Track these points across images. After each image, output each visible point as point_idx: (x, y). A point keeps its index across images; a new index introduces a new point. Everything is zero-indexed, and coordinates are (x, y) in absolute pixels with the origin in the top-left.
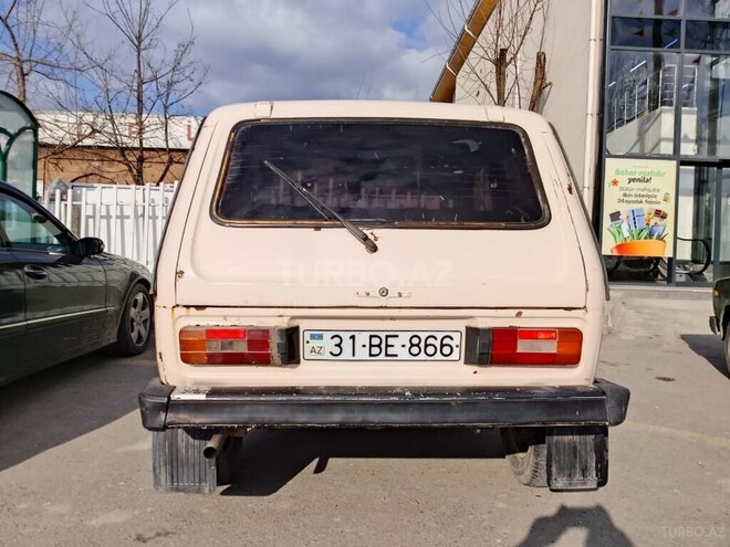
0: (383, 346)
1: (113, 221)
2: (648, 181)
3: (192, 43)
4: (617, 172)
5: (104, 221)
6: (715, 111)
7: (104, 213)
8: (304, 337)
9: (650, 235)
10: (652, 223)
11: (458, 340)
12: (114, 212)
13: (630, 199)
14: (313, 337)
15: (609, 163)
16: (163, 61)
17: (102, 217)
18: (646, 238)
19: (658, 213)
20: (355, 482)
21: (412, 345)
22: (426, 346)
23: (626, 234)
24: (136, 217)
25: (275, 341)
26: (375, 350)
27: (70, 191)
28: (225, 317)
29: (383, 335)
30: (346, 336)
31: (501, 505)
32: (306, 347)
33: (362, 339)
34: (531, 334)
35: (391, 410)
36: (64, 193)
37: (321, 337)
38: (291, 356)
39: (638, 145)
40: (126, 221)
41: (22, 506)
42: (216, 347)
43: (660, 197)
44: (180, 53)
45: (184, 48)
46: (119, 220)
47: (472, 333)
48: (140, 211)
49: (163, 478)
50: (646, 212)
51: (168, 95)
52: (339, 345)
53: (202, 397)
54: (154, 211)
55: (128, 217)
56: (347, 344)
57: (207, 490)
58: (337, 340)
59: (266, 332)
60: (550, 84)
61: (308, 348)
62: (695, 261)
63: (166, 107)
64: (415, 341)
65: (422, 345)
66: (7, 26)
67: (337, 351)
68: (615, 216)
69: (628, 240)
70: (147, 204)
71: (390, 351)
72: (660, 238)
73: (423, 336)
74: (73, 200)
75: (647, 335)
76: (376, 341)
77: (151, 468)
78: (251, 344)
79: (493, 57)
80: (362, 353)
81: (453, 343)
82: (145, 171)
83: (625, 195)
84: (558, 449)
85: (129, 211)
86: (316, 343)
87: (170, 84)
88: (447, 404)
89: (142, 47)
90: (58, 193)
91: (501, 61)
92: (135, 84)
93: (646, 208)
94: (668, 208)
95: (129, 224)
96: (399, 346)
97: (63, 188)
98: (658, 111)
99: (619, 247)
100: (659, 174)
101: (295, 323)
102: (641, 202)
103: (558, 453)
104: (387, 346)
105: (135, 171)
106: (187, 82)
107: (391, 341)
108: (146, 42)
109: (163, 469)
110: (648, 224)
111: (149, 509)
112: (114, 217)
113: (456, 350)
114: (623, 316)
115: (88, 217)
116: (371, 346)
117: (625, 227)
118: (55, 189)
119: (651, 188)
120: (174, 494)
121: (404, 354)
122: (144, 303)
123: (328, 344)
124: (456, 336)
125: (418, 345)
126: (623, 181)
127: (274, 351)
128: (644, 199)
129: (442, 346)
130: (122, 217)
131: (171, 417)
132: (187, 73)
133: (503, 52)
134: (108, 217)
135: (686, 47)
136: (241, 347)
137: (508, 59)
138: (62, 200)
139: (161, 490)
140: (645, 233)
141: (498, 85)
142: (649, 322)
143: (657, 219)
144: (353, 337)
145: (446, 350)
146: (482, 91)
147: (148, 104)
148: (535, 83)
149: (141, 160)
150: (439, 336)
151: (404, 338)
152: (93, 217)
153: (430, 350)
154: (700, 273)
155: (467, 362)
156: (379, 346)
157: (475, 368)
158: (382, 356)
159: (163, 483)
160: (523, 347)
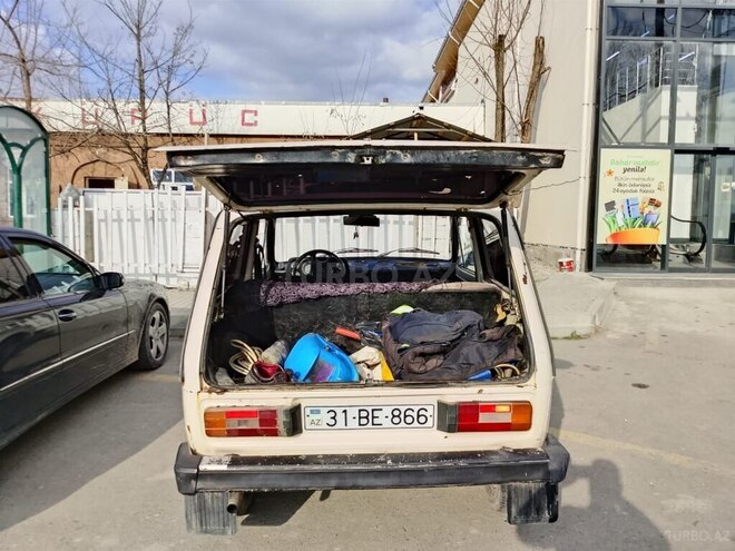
0: (370, 417)
1: (124, 225)
2: (643, 170)
3: (190, 26)
4: (613, 162)
5: (116, 224)
6: (716, 89)
7: (115, 217)
8: (305, 412)
9: (644, 224)
10: (646, 211)
11: (432, 412)
12: (125, 216)
13: (625, 188)
14: (312, 412)
15: (604, 153)
16: (163, 48)
17: (114, 220)
18: (640, 226)
19: (652, 201)
20: (353, 510)
21: (394, 416)
22: (405, 416)
23: (621, 223)
24: (146, 220)
25: (281, 419)
26: (364, 421)
27: (82, 198)
28: (240, 400)
29: (370, 410)
30: (339, 411)
31: (474, 531)
32: (306, 421)
33: (353, 413)
34: (490, 408)
35: (375, 477)
36: (76, 200)
37: (318, 412)
38: (295, 427)
39: (640, 120)
40: (136, 223)
41: (78, 540)
42: (234, 424)
43: (654, 186)
44: (179, 37)
45: (185, 30)
46: (130, 223)
47: (442, 407)
48: (150, 215)
49: (194, 523)
50: (640, 201)
51: (169, 82)
52: (334, 418)
53: (224, 467)
54: (163, 214)
55: (139, 220)
56: (340, 417)
57: (229, 532)
58: (332, 414)
59: (273, 412)
60: (549, 68)
61: (308, 420)
62: (693, 239)
63: (167, 94)
64: (396, 413)
65: (402, 416)
66: (10, 27)
67: (332, 422)
68: (610, 206)
69: (623, 229)
70: (156, 209)
71: (376, 421)
72: (654, 226)
73: (403, 409)
74: (86, 205)
75: (633, 332)
76: (364, 414)
77: (184, 515)
78: (262, 422)
79: (492, 42)
80: (353, 423)
81: (427, 414)
82: (149, 160)
83: (620, 185)
84: (516, 492)
85: (139, 214)
86: (315, 417)
87: (170, 70)
88: (422, 470)
89: (142, 34)
90: (70, 200)
91: (499, 46)
92: (137, 73)
93: (641, 198)
94: (662, 197)
95: (140, 227)
96: (383, 417)
97: (75, 195)
98: (659, 88)
99: (614, 236)
100: (653, 163)
101: (297, 402)
102: (636, 191)
103: (517, 497)
104: (373, 417)
105: (140, 162)
106: (188, 65)
107: (376, 413)
108: (146, 29)
109: (194, 515)
110: (642, 213)
111: (182, 541)
112: (125, 220)
113: (430, 420)
114: (614, 309)
115: (100, 221)
116: (360, 418)
117: (619, 217)
118: (67, 195)
119: (646, 177)
120: (203, 536)
121: (388, 423)
122: (161, 319)
123: (326, 418)
124: (430, 409)
125: (398, 416)
126: (618, 171)
127: (281, 427)
128: (638, 188)
129: (419, 416)
130: (132, 220)
131: (200, 485)
132: (187, 57)
133: (502, 38)
134: (119, 221)
135: (681, 36)
136: (254, 424)
137: (506, 45)
138: (75, 206)
139: (193, 532)
140: (639, 222)
141: (497, 71)
142: (637, 316)
143: (651, 208)
144: (345, 411)
145: (422, 419)
146: (481, 78)
147: (151, 94)
148: (534, 67)
149: (146, 149)
150: (416, 409)
151: (387, 411)
152: (105, 220)
153: (409, 420)
154: (697, 254)
155: (439, 428)
156: (367, 417)
157: (446, 434)
158: (370, 425)
159: (194, 526)
160: (484, 418)
